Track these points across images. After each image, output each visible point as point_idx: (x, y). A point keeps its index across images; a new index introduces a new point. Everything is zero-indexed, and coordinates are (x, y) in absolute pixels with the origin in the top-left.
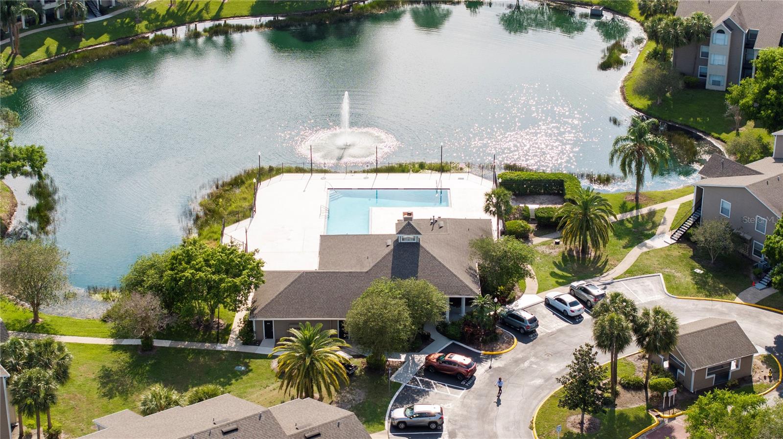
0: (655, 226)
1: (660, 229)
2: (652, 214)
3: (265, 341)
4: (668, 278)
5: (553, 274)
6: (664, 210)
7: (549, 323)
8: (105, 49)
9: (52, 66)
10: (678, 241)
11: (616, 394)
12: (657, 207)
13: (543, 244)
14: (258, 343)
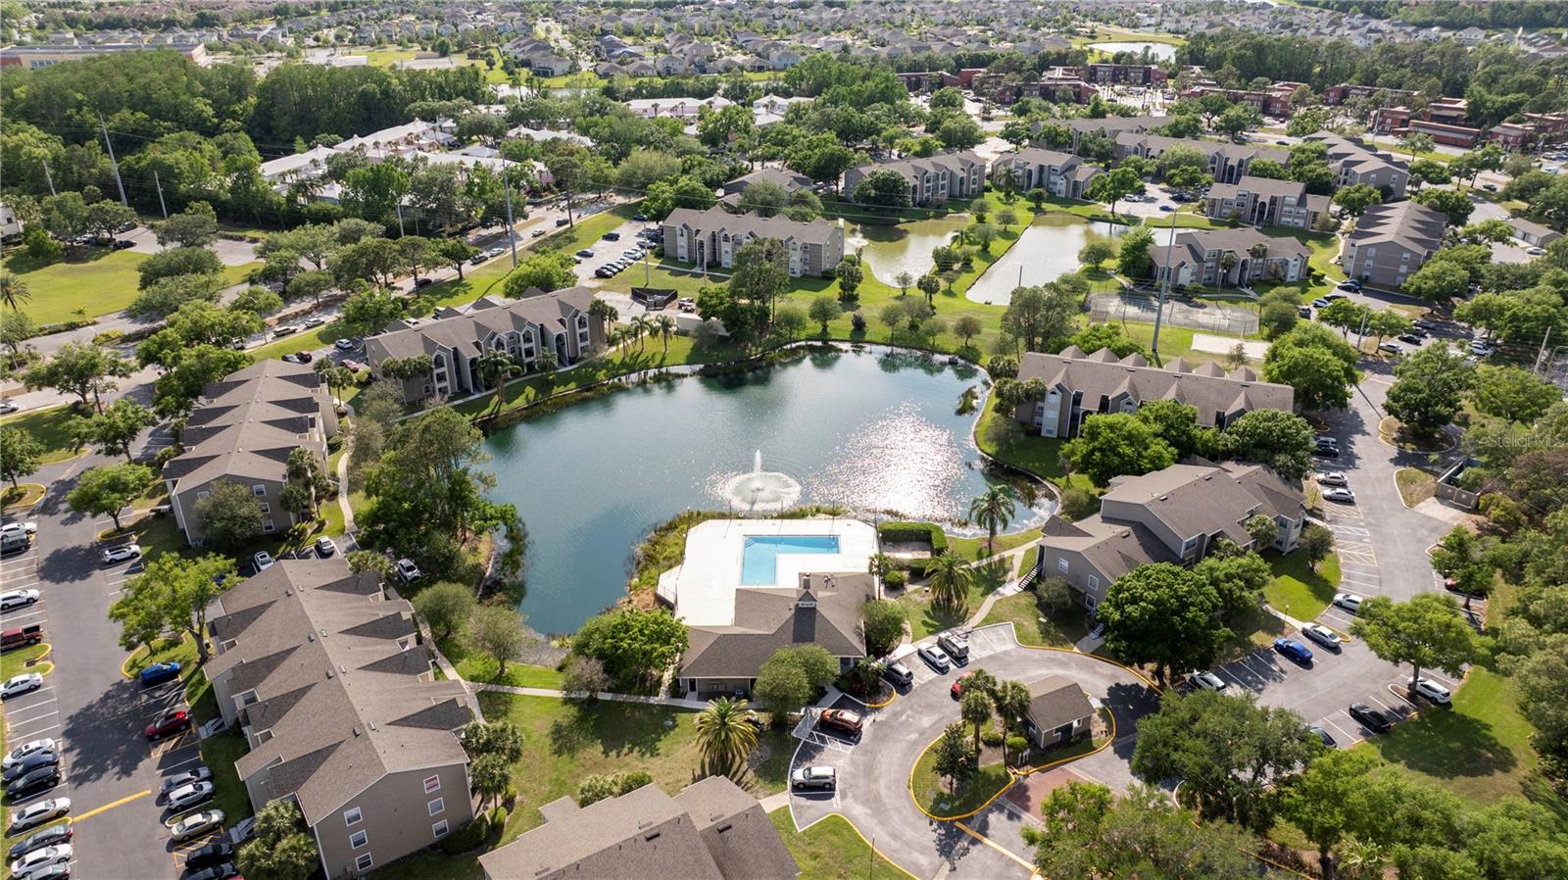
0: (1006, 572)
1: (1010, 575)
2: (1002, 561)
3: (690, 694)
4: (1018, 627)
5: (924, 623)
6: (1012, 557)
7: (923, 675)
8: (572, 395)
9: (529, 412)
10: (1025, 589)
11: (979, 751)
12: (1006, 554)
13: (915, 591)
14: (683, 696)
